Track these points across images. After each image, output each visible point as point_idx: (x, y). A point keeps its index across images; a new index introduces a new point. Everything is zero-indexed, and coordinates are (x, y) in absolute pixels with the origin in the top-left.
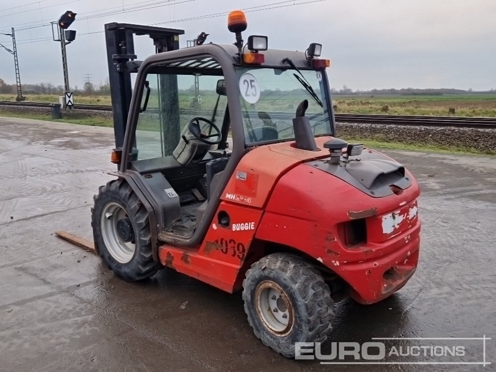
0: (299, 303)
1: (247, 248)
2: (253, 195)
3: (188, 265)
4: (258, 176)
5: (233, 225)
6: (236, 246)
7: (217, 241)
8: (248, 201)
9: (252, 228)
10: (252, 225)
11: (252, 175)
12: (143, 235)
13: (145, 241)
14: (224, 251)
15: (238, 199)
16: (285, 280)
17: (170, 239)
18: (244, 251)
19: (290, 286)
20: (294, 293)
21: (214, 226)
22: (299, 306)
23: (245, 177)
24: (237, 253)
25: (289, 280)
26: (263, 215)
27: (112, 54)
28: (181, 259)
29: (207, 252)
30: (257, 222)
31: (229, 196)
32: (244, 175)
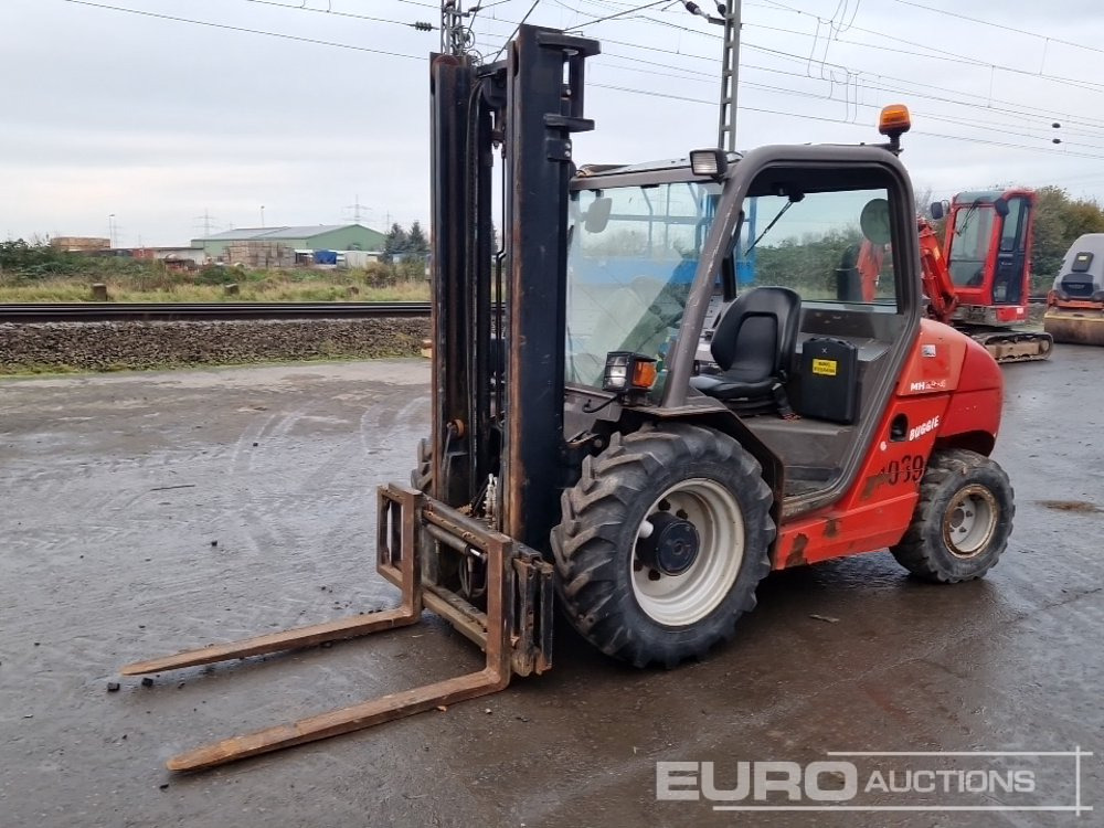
1: (925, 460)
2: (944, 375)
4: (948, 346)
5: (911, 432)
6: (911, 463)
7: (883, 470)
8: (942, 385)
9: (935, 425)
10: (936, 421)
11: (942, 346)
14: (893, 480)
15: (929, 387)
18: (922, 462)
21: (883, 446)
23: (935, 352)
24: (912, 473)
26: (950, 400)
27: (549, 115)
28: (824, 534)
29: (866, 496)
30: (942, 414)
31: (917, 387)
32: (931, 349)
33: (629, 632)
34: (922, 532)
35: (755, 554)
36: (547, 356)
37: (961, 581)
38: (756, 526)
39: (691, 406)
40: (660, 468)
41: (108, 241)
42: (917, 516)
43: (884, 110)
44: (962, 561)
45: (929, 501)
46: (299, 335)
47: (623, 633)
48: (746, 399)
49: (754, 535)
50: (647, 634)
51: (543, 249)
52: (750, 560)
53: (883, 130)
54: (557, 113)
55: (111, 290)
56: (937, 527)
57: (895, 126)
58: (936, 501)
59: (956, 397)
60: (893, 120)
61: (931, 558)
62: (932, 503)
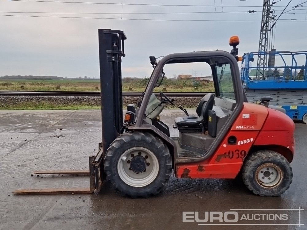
0: (287, 168)
1: (247, 152)
2: (255, 124)
3: (203, 172)
4: (257, 115)
5: (239, 142)
6: (240, 152)
7: (226, 153)
8: (252, 128)
9: (252, 141)
10: (252, 140)
11: (253, 115)
12: (168, 163)
13: (171, 166)
14: (231, 157)
15: (245, 128)
16: (278, 160)
17: (186, 160)
18: (245, 153)
19: (281, 162)
20: (284, 164)
21: (225, 146)
22: (288, 169)
23: (249, 116)
24: (240, 156)
25: (281, 160)
26: (259, 133)
27: (107, 50)
28: (197, 170)
29: (217, 160)
30: (255, 138)
31: (238, 127)
32: (248, 116)
33: (117, 185)
34: (245, 176)
35: (163, 171)
36: (110, 111)
37: (265, 196)
38: (163, 163)
39: (143, 127)
40: (125, 143)
41: (191, 75)
42: (242, 171)
43: (231, 38)
44: (265, 189)
45: (248, 166)
46: (194, 101)
47: (115, 185)
48: (188, 127)
49: (162, 166)
50: (124, 187)
51: (108, 84)
52: (162, 173)
53: (231, 45)
54: (110, 49)
55: (167, 89)
56: (252, 176)
57: (234, 43)
58: (251, 167)
59: (261, 132)
60: (233, 41)
61: (249, 185)
62: (249, 167)
